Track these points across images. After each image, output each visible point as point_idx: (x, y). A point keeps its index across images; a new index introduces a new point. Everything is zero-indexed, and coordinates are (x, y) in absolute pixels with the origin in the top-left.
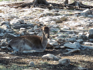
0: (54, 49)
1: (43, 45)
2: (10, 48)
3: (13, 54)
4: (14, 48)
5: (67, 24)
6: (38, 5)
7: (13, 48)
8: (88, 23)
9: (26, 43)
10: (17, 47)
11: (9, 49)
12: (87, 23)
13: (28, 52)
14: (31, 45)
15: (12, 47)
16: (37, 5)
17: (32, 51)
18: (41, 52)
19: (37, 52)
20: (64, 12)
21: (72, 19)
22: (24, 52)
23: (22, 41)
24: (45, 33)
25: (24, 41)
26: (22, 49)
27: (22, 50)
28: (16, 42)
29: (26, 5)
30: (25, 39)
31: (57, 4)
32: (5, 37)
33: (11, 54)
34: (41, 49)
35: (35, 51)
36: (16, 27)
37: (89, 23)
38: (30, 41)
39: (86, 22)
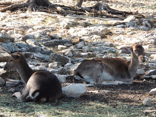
0: (144, 80)
1: (131, 74)
2: (79, 77)
3: (92, 86)
4: (86, 77)
5: (119, 39)
6: (37, 8)
7: (84, 77)
8: (152, 39)
9: (104, 69)
10: (91, 76)
11: (77, 78)
12: (150, 39)
13: (110, 84)
14: (112, 73)
15: (83, 75)
16: (35, 7)
17: (117, 83)
18: (128, 83)
19: (125, 85)
20: (94, 21)
21: (118, 31)
22: (104, 83)
23: (98, 66)
24: (137, 55)
25: (101, 67)
26: (99, 78)
27: (100, 81)
28: (88, 68)
29: (18, 7)
30: (103, 63)
31: (68, 7)
32: (53, 60)
33: (89, 87)
34: (128, 80)
35: (121, 82)
36: (47, 43)
37: (154, 39)
38: (111, 67)
39: (147, 37)
